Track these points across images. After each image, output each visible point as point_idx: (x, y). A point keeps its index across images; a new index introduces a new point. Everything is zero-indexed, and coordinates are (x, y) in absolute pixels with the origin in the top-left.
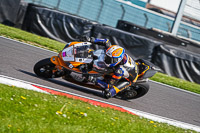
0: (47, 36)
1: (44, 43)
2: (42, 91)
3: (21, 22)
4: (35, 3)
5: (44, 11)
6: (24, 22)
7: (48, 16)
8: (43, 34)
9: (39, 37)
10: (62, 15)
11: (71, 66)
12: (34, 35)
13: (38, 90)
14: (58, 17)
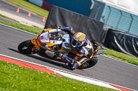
0: (121, 51)
1: (118, 56)
2: (117, 89)
3: (103, 42)
4: (113, 29)
5: (119, 34)
6: (105, 41)
7: (122, 38)
8: (118, 50)
9: (115, 52)
10: (132, 37)
11: (47, 46)
12: (112, 51)
13: (114, 88)
14: (129, 38)
